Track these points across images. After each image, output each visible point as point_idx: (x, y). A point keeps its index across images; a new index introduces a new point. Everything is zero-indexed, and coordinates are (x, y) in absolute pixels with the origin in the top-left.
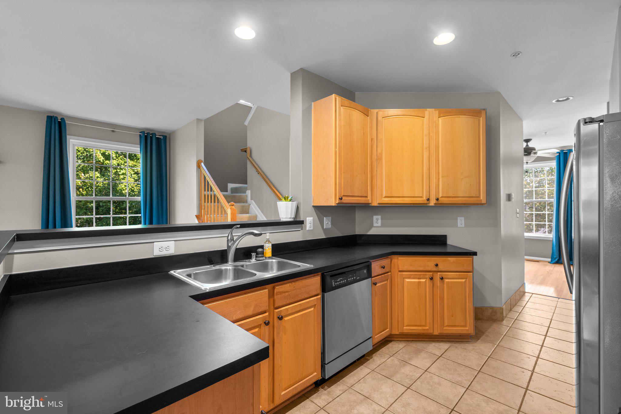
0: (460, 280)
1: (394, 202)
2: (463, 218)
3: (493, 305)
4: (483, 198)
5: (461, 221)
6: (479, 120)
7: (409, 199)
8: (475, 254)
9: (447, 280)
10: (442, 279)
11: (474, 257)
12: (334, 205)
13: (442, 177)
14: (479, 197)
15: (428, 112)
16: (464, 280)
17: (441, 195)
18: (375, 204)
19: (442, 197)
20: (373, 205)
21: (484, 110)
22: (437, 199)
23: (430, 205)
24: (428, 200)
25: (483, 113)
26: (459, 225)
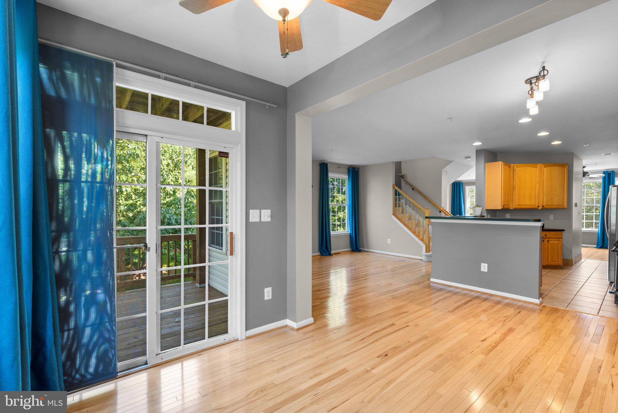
0: (556, 242)
1: (520, 208)
2: (553, 215)
3: (568, 258)
4: (565, 205)
5: (551, 217)
6: (565, 169)
7: (529, 206)
8: (564, 230)
9: (550, 242)
10: (548, 241)
11: (563, 232)
12: (501, 209)
13: (546, 196)
14: (564, 205)
15: (539, 165)
16: (558, 242)
17: (544, 204)
18: (511, 208)
19: (545, 205)
20: (510, 209)
21: (567, 164)
22: (543, 206)
23: (539, 209)
24: (538, 206)
25: (567, 166)
26: (550, 219)
